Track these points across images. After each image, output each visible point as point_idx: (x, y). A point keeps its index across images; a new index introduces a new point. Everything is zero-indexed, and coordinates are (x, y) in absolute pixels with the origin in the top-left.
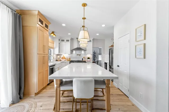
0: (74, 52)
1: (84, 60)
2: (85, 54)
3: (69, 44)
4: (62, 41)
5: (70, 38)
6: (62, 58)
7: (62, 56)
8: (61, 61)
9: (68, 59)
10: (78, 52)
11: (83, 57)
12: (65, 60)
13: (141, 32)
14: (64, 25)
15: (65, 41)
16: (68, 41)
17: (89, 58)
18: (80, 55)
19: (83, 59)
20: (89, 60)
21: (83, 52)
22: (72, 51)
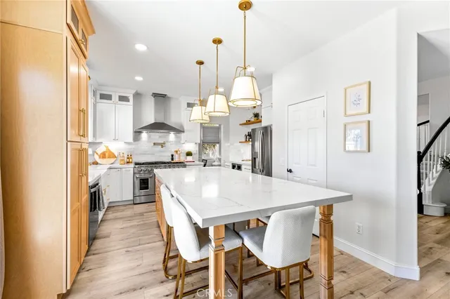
0: (144, 135)
1: (176, 160)
2: (178, 142)
3: (128, 109)
4: (101, 98)
5: (134, 92)
6: (103, 156)
7: (101, 149)
8: (97, 163)
9: (126, 156)
10: (157, 136)
11: (173, 150)
12: (112, 160)
13: (359, 96)
14: (140, 47)
15: (115, 98)
16: (123, 99)
17: (189, 154)
18: (162, 145)
19: (172, 156)
20: (189, 158)
21: (172, 136)
22: (137, 133)
